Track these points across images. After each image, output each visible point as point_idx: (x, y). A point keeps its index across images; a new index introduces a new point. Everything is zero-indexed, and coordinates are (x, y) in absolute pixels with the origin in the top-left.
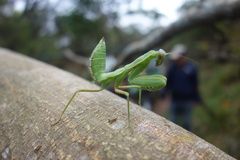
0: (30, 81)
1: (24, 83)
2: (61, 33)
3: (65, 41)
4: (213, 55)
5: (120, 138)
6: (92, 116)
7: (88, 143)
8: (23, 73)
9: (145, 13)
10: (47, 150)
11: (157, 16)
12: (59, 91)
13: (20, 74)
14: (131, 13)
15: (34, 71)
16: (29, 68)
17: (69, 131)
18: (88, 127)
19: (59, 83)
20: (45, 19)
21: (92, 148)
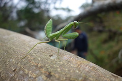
0: (10, 40)
1: (6, 41)
4: (96, 29)
5: (54, 62)
7: (39, 65)
8: (6, 37)
9: (63, 9)
10: (19, 70)
11: (69, 10)
12: (25, 44)
13: (4, 37)
15: (11, 36)
17: (30, 61)
18: (39, 59)
19: (24, 41)
21: (41, 67)
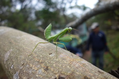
0: (21, 40)
1: (18, 41)
2: (38, 19)
3: (40, 23)
5: (52, 59)
6: (43, 52)
7: (40, 61)
8: (19, 37)
12: (32, 44)
13: (17, 38)
14: (71, 8)
15: (23, 37)
16: (21, 35)
17: (34, 57)
18: (41, 56)
19: (32, 41)
20: (31, 13)
21: (42, 63)
